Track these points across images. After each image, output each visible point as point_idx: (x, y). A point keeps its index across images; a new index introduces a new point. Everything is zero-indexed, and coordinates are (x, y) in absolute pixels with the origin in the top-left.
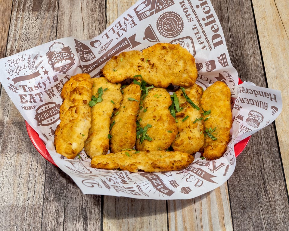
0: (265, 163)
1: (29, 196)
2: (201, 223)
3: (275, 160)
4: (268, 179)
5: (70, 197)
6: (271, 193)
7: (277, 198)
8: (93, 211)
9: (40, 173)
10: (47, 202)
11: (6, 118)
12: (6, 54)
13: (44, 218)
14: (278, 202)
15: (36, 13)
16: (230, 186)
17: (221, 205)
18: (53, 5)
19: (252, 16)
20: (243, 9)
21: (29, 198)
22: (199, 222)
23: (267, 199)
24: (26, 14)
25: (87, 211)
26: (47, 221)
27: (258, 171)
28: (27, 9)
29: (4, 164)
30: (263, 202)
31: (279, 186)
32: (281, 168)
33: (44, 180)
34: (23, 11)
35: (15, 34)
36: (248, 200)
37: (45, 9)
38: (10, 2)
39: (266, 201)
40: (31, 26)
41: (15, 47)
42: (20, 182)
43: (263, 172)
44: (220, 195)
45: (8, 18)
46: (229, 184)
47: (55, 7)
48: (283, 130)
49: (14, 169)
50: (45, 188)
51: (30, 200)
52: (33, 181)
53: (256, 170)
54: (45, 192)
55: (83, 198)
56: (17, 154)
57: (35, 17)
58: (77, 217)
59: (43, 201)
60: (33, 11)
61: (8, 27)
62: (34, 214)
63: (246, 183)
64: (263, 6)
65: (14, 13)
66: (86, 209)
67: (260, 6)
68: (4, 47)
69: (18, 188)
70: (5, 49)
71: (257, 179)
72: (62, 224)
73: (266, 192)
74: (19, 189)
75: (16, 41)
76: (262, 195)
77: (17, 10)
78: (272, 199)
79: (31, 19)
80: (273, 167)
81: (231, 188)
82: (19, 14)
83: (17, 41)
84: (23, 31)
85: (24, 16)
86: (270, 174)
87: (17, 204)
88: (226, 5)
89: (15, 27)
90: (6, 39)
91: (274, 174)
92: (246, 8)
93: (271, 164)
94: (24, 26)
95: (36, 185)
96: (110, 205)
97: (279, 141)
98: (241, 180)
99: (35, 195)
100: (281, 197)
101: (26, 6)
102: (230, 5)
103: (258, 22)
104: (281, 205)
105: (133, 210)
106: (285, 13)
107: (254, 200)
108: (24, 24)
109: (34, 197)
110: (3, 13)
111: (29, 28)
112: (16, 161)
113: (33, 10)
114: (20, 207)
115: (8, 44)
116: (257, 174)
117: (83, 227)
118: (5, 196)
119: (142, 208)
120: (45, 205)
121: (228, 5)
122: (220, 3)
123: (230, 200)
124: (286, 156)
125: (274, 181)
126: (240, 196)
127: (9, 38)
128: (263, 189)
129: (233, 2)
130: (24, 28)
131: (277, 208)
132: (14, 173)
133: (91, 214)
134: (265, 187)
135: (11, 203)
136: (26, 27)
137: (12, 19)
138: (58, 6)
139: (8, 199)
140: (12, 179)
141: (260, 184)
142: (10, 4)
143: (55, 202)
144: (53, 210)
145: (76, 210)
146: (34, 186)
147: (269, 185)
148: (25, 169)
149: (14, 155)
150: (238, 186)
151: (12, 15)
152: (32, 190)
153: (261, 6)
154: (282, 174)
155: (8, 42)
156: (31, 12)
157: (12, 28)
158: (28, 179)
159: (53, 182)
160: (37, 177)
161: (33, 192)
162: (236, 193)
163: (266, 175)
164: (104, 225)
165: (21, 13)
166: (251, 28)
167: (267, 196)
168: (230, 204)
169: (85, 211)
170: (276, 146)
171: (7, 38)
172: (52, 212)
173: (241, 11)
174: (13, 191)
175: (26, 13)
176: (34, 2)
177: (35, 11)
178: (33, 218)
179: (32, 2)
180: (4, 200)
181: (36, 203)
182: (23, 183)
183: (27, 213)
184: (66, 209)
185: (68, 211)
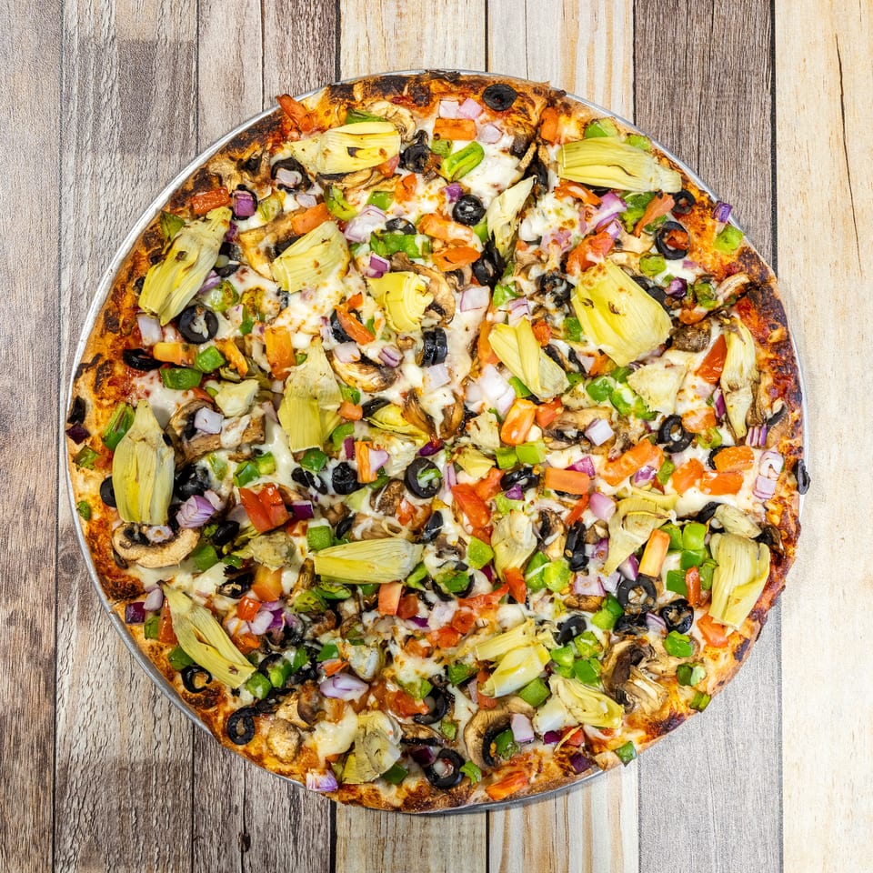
1: (159, 738)
2: (566, 816)
4: (738, 709)
10: (202, 755)
12: (60, 310)
13: (198, 795)
15: (133, 160)
18: (179, 130)
19: (769, 187)
20: (745, 157)
21: (159, 743)
22: (561, 815)
26: (205, 802)
28: (104, 143)
29: (90, 651)
34: (94, 150)
35: (77, 237)
37: (159, 146)
38: (53, 114)
40: (123, 209)
41: (82, 286)
42: (135, 701)
45: (52, 179)
47: (186, 139)
49: (116, 665)
51: (161, 748)
54: (196, 729)
57: (131, 178)
58: (275, 795)
59: (191, 751)
60: (123, 152)
61: (57, 211)
62: (172, 783)
64: (805, 146)
65: (70, 160)
67: (797, 147)
68: (52, 284)
69: (130, 715)
70: (57, 291)
72: (241, 809)
74: (132, 719)
75: (83, 262)
77: (77, 146)
78: (740, 763)
79: (119, 182)
82: (82, 162)
83: (86, 264)
84: (101, 228)
85: (99, 171)
87: (133, 758)
88: (695, 145)
89: (77, 211)
90: (55, 257)
92: (756, 154)
94: (103, 207)
95: (173, 709)
99: (172, 735)
101: (102, 133)
102: (709, 144)
103: (784, 208)
104: (760, 778)
106: (867, 179)
108: (102, 201)
109: (172, 741)
112: (120, 644)
113: (122, 147)
114: (138, 764)
115: (63, 274)
117: (290, 818)
118: (102, 736)
120: (198, 761)
121: (701, 144)
122: (680, 135)
125: (754, 716)
127: (63, 251)
129: (717, 129)
130: (102, 215)
132: (117, 676)
135: (117, 754)
136: (108, 213)
137: (63, 183)
138: (195, 133)
139: (109, 743)
140: (112, 694)
142: (53, 123)
143: (221, 756)
144: (219, 775)
146: (167, 713)
149: (111, 626)
151: (64, 167)
152: (164, 721)
153: (800, 146)
155: (62, 265)
156: (119, 156)
157: (69, 210)
158: (153, 693)
161: (166, 728)
164: (338, 816)
165: (89, 161)
166: (759, 231)
171: (57, 249)
172: (215, 781)
173: (738, 165)
174: (118, 724)
175: (104, 161)
176: (124, 118)
177: (129, 152)
178: (171, 795)
179: (118, 114)
180: (98, 745)
181: (176, 756)
182: (141, 705)
183: (156, 780)
184: (249, 772)
185: (252, 779)
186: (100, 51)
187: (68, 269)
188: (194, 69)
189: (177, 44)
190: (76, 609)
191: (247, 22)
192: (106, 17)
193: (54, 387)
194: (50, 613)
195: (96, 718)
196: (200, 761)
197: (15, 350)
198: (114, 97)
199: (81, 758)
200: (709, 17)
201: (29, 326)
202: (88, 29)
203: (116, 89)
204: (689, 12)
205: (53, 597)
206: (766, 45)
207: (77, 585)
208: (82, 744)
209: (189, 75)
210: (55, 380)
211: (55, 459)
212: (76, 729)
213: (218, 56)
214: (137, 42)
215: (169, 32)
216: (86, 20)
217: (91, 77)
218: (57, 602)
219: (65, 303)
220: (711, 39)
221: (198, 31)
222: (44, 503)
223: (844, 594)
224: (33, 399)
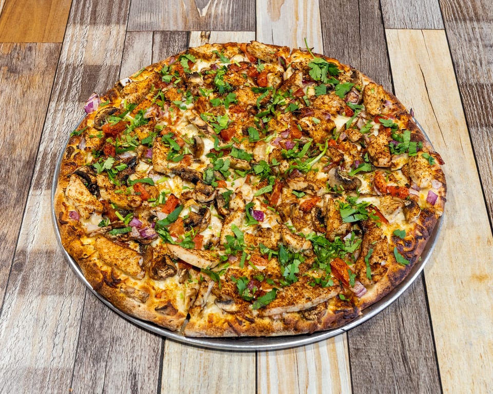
0: (405, 318)
1: (55, 355)
3: (420, 314)
4: (408, 341)
5: (113, 359)
6: (413, 362)
7: (421, 369)
8: (146, 379)
9: (73, 323)
10: (80, 365)
11: (29, 246)
12: (36, 159)
13: (74, 387)
14: (423, 375)
16: (353, 349)
17: (337, 376)
21: (54, 358)
23: (406, 370)
24: (70, 104)
25: (137, 378)
26: (78, 391)
27: (394, 330)
28: (71, 98)
29: (22, 309)
30: (400, 375)
31: (426, 352)
32: (429, 327)
33: (78, 333)
34: (66, 101)
35: (51, 132)
36: (378, 370)
38: (48, 89)
39: (404, 373)
41: (50, 150)
42: (43, 335)
43: (402, 331)
44: (336, 361)
45: (43, 111)
46: (350, 347)
48: (433, 273)
49: (36, 316)
50: (78, 345)
51: (56, 360)
52: (62, 334)
53: (392, 329)
54: (78, 351)
55: (133, 360)
56: (40, 296)
58: (122, 387)
59: (74, 363)
60: (79, 102)
61: (43, 122)
62: (59, 381)
63: (375, 347)
65: (53, 104)
66: (137, 376)
67: (406, 101)
68: (34, 149)
69: (39, 343)
70: (36, 152)
71: (393, 341)
73: (406, 360)
74: (40, 345)
75: (52, 141)
76: (399, 365)
77: (58, 99)
78: (413, 370)
79: (76, 112)
80: (417, 325)
81: (353, 353)
82: (59, 105)
83: (54, 141)
84: (63, 128)
85: (67, 108)
86: (412, 334)
87: (37, 366)
89: (53, 122)
90: (38, 139)
91: (419, 334)
93: (414, 321)
94: (66, 121)
95: (66, 339)
96: (172, 371)
97: (427, 289)
98: (368, 342)
99: (63, 354)
100: (428, 368)
101: (70, 95)
104: (427, 379)
105: (205, 380)
106: (443, 112)
107: (387, 372)
108: (66, 118)
109: (62, 357)
110: (37, 103)
111: (73, 125)
112: (40, 306)
113: (79, 100)
114: (40, 369)
115: (41, 146)
116: (392, 335)
118: (20, 355)
119: (219, 377)
123: (351, 369)
124: (437, 310)
125: (418, 345)
126: (366, 364)
127: (43, 137)
128: (400, 356)
130: (65, 124)
131: (421, 383)
132: (35, 322)
133: (142, 384)
134: (404, 354)
135: (27, 364)
136: (68, 123)
137: (48, 112)
139: (24, 358)
140: (31, 331)
141: (396, 348)
142: (48, 92)
143: (92, 365)
144: (89, 376)
145: (121, 377)
146: (62, 342)
147: (410, 350)
148: (51, 318)
149: (36, 297)
150: (364, 350)
151: (50, 107)
152: (59, 346)
153: (408, 101)
154: (430, 335)
155: (41, 142)
156: (77, 103)
157: (49, 124)
158: (55, 331)
159: (91, 337)
160: (68, 329)
161: (60, 350)
162: (360, 360)
163: (407, 336)
165: (62, 105)
167: (406, 366)
168: (351, 375)
169: (135, 378)
170: (423, 295)
171: (40, 136)
172: (86, 379)
174: (31, 348)
176: (82, 90)
177: (82, 102)
178: (57, 387)
179: (80, 89)
180: (17, 359)
181: (63, 365)
182: (47, 337)
183: (49, 378)
184: (108, 375)
185: (109, 378)
186: (74, 69)
187: (44, 144)
188: (118, 74)
189: (111, 67)
190: (18, 288)
191: (145, 60)
192: (80, 58)
193: (27, 189)
194: (2, 290)
195: (18, 345)
196: (78, 368)
197: (10, 174)
198: (79, 84)
199: (5, 366)
200: (360, 59)
201: (19, 165)
202: (71, 61)
203: (80, 81)
204: (349, 57)
205: (6, 283)
206: (387, 67)
207: (21, 277)
208: (7, 358)
209: (115, 76)
210: (28, 186)
211: (21, 219)
212: (5, 350)
213: (129, 70)
214: (93, 65)
215: (108, 62)
216: (71, 59)
217: (69, 77)
218: (7, 285)
219: (40, 156)
220: (361, 65)
221: (122, 62)
222: (10, 238)
223: (462, 283)
224: (15, 194)
